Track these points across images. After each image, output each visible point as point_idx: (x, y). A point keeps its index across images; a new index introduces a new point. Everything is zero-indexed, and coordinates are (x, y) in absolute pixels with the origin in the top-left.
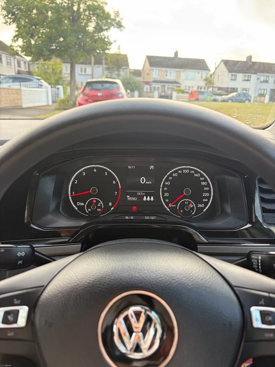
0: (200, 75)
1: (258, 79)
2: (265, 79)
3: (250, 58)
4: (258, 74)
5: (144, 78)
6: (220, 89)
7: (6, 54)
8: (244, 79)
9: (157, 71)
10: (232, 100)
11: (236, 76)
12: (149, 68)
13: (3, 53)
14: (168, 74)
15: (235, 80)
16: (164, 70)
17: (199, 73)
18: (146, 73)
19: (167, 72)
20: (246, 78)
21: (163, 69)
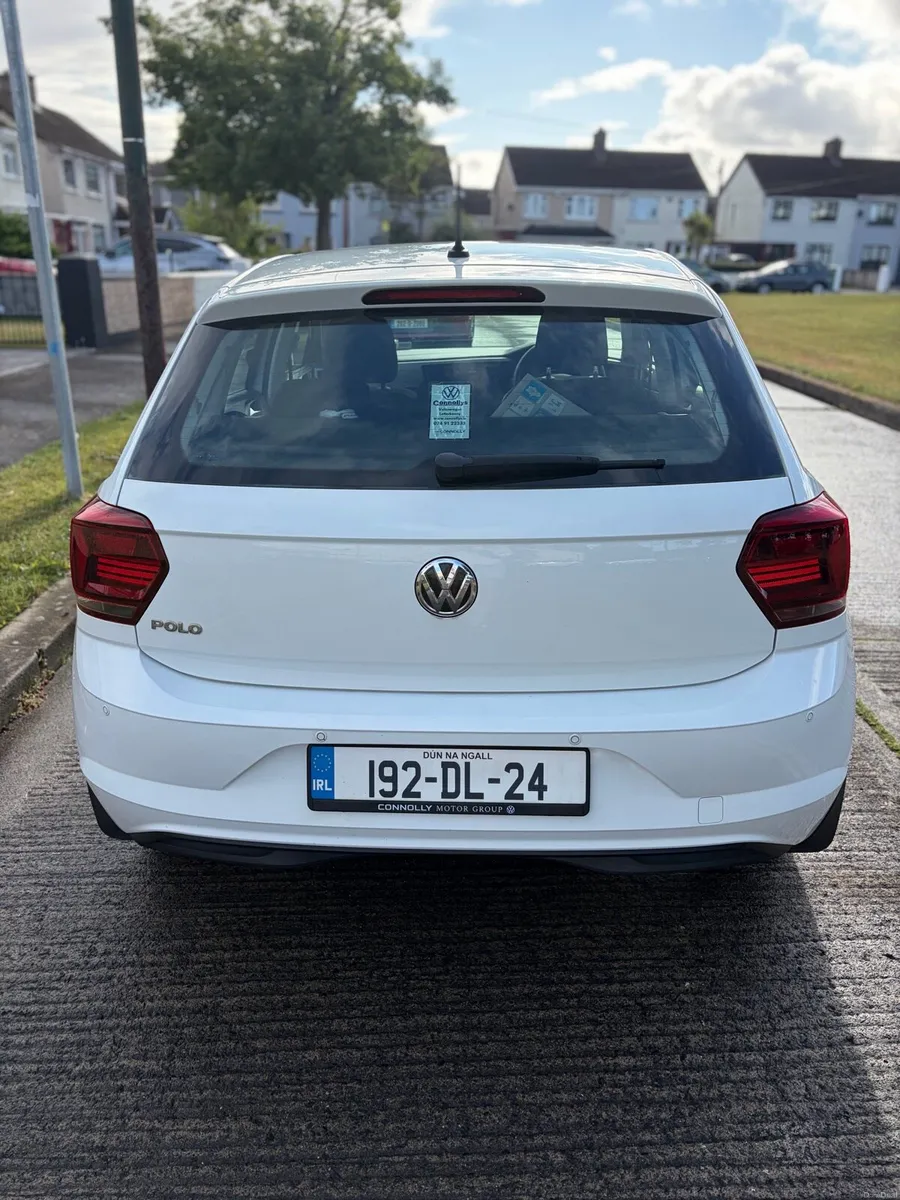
0: (674, 206)
1: (860, 214)
2: (883, 214)
3: (835, 146)
4: (861, 197)
5: (497, 222)
6: (737, 248)
7: (84, 159)
8: (814, 214)
9: (540, 197)
10: (773, 284)
11: (788, 206)
12: (515, 188)
13: (77, 156)
14: (575, 204)
15: (785, 218)
16: (563, 194)
17: (670, 200)
18: (505, 205)
19: (570, 199)
20: (823, 212)
21: (559, 191)
